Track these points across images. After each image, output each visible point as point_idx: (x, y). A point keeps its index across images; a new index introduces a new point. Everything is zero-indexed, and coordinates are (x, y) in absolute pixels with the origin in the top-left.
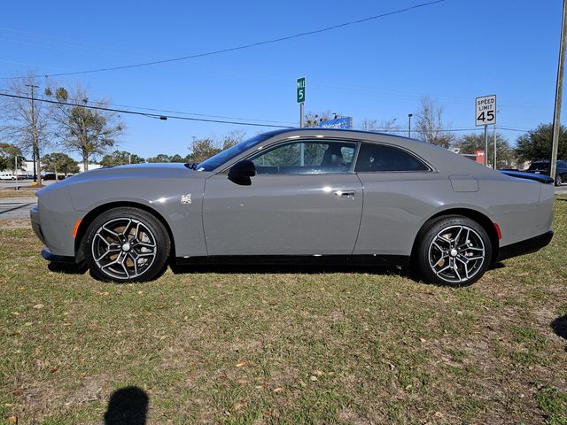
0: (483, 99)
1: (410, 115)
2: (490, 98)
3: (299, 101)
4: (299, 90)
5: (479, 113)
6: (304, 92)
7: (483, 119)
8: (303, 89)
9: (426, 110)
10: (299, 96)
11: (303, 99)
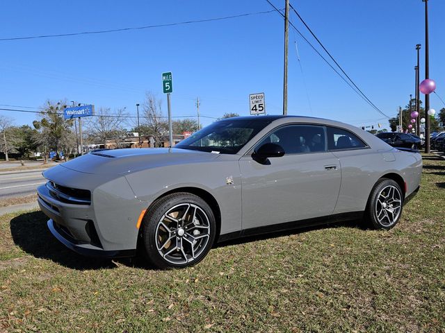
0: (255, 96)
1: (138, 105)
2: (260, 95)
3: (165, 92)
4: (164, 82)
5: (252, 106)
6: (171, 85)
7: (256, 110)
8: (170, 82)
9: (151, 101)
10: (165, 88)
11: (171, 91)
